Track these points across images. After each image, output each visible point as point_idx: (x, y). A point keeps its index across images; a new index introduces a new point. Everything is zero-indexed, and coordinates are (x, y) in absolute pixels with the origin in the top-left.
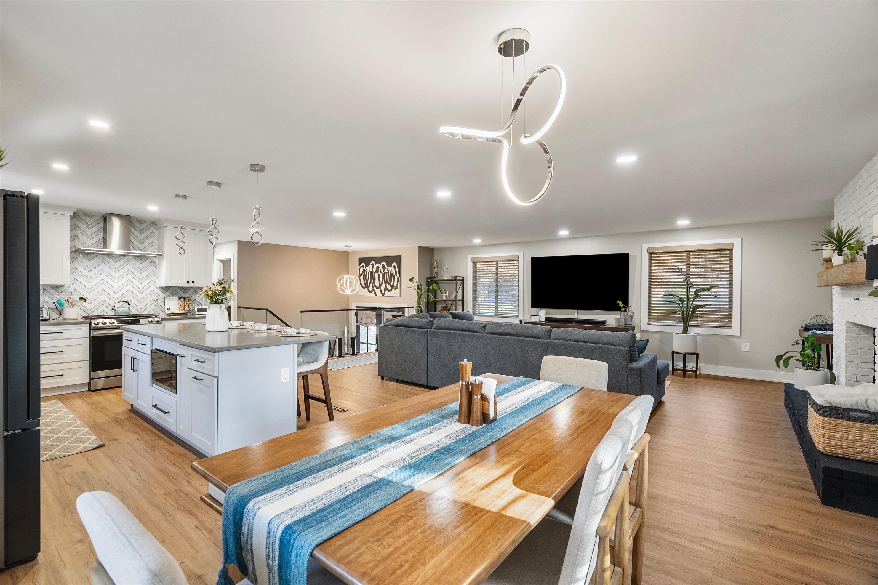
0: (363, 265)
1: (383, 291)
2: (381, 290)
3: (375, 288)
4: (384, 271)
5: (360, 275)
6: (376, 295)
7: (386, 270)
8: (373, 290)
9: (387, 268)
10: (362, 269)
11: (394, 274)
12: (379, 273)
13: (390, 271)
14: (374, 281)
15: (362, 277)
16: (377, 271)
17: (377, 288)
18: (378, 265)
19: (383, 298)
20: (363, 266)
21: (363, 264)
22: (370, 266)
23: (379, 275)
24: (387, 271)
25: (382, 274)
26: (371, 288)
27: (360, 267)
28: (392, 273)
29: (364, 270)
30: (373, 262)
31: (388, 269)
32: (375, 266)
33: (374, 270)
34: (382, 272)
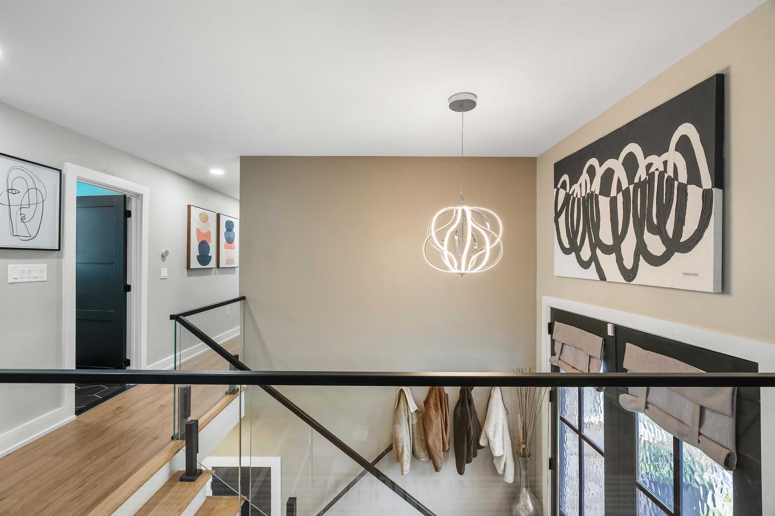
0: (564, 182)
1: (628, 264)
2: (620, 260)
3: (598, 251)
4: (631, 181)
5: (558, 215)
6: (602, 277)
7: (641, 174)
8: (594, 258)
9: (642, 162)
10: (562, 193)
11: (683, 177)
12: (613, 192)
13: (662, 175)
14: (597, 227)
15: (562, 220)
16: (605, 190)
17: (607, 250)
18: (610, 163)
19: (628, 288)
20: (564, 186)
21: (566, 177)
22: (585, 176)
23: (613, 202)
24: (644, 176)
25: (626, 193)
26: (586, 253)
27: (558, 190)
28: (671, 181)
29: (568, 196)
30: (594, 161)
31: (649, 166)
32: (600, 171)
33: (596, 187)
34: (625, 185)
